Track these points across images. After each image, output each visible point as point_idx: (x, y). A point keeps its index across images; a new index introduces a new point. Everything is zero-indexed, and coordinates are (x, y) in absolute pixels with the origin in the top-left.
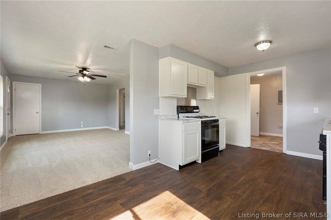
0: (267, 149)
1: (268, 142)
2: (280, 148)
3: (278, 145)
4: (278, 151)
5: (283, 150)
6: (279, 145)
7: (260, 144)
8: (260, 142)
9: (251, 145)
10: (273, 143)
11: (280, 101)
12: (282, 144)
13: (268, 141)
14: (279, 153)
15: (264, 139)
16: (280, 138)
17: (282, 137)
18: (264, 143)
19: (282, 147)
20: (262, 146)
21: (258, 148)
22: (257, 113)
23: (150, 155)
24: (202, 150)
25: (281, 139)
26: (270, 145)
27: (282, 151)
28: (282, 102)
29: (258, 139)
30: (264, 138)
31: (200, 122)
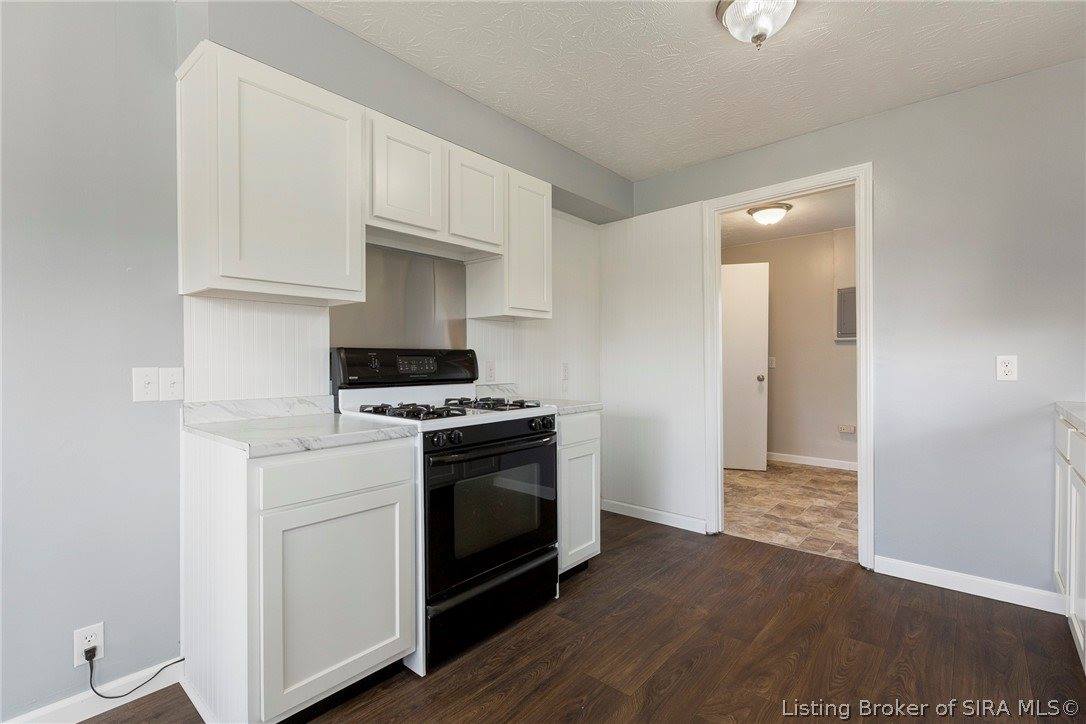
0: (793, 540)
1: (797, 503)
2: (844, 536)
3: (837, 514)
4: (837, 555)
5: (856, 548)
6: (842, 516)
7: (766, 511)
8: (770, 497)
9: (728, 521)
10: (820, 502)
11: (847, 328)
12: (854, 507)
13: (800, 496)
14: (837, 563)
15: (783, 483)
16: (845, 478)
17: (854, 474)
18: (780, 507)
19: (852, 526)
20: (773, 522)
21: (752, 536)
22: (760, 379)
23: (90, 654)
24: (428, 602)
25: (850, 480)
26: (806, 518)
27: (853, 550)
28: (854, 334)
29: (760, 484)
30: (785, 481)
31: (418, 443)
